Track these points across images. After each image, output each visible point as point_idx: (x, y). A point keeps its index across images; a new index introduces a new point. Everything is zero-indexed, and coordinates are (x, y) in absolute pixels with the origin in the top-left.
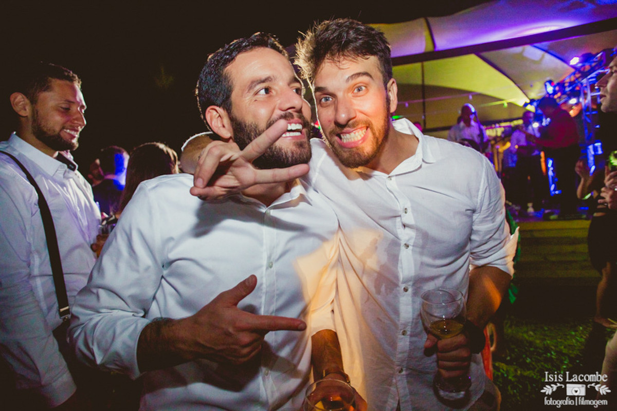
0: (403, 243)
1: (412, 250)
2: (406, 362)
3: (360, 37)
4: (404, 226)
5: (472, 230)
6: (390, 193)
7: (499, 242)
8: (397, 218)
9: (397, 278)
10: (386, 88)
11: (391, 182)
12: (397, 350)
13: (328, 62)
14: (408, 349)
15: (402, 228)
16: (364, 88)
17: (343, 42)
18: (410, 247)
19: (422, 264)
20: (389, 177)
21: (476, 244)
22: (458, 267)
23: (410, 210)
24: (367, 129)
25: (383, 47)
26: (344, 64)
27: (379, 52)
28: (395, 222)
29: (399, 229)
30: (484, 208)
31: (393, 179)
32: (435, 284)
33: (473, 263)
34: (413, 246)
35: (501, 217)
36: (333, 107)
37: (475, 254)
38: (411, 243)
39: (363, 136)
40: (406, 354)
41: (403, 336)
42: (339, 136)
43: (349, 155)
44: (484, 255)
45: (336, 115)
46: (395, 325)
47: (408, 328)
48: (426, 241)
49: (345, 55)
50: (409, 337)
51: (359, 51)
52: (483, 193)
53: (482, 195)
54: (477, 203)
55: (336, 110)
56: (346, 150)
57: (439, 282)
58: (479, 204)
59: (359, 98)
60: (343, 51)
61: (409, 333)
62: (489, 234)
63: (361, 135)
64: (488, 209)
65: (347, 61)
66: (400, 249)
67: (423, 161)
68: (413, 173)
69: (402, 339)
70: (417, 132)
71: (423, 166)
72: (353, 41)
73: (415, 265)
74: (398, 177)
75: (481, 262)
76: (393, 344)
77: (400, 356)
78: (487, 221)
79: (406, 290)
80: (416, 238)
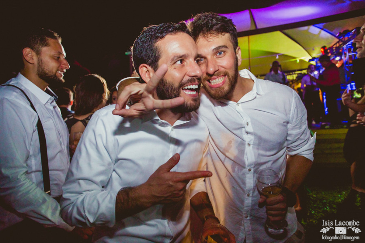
0: (247, 143)
1: (253, 147)
2: (249, 212)
3: (219, 23)
4: (247, 133)
5: (287, 134)
6: (238, 114)
7: (304, 140)
8: (243, 128)
9: (244, 163)
10: (235, 52)
11: (238, 107)
12: (245, 205)
13: (201, 38)
14: (251, 204)
15: (246, 134)
16: (222, 53)
17: (210, 26)
18: (251, 146)
19: (259, 154)
20: (237, 104)
21: (290, 142)
22: (280, 156)
23: (250, 123)
24: (225, 76)
25: (232, 28)
26: (210, 39)
27: (231, 31)
28: (242, 131)
29: (244, 135)
30: (294, 120)
31: (240, 105)
32: (267, 166)
33: (289, 154)
34: (253, 145)
35: (305, 126)
36: (205, 64)
37: (289, 148)
38: (251, 143)
39: (223, 80)
40: (250, 208)
41: (247, 197)
42: (209, 81)
43: (215, 92)
44: (295, 149)
45: (207, 69)
46: (243, 191)
47: (250, 192)
48: (261, 142)
49: (211, 33)
50: (251, 197)
51: (219, 31)
52: (294, 111)
53: (293, 112)
54: (290, 118)
55: (207, 66)
56: (213, 89)
57: (269, 165)
58: (291, 118)
59: (220, 59)
60: (210, 31)
61: (251, 195)
62: (297, 136)
63: (222, 80)
64: (296, 121)
65: (212, 37)
66: (245, 147)
67: (257, 94)
68: (251, 101)
69: (247, 198)
70: (253, 77)
71: (257, 97)
72: (215, 25)
73: (255, 155)
74: (242, 104)
75: (293, 153)
76: (242, 202)
77: (246, 208)
78: (296, 128)
79: (250, 170)
80: (254, 140)
